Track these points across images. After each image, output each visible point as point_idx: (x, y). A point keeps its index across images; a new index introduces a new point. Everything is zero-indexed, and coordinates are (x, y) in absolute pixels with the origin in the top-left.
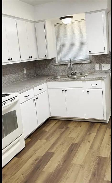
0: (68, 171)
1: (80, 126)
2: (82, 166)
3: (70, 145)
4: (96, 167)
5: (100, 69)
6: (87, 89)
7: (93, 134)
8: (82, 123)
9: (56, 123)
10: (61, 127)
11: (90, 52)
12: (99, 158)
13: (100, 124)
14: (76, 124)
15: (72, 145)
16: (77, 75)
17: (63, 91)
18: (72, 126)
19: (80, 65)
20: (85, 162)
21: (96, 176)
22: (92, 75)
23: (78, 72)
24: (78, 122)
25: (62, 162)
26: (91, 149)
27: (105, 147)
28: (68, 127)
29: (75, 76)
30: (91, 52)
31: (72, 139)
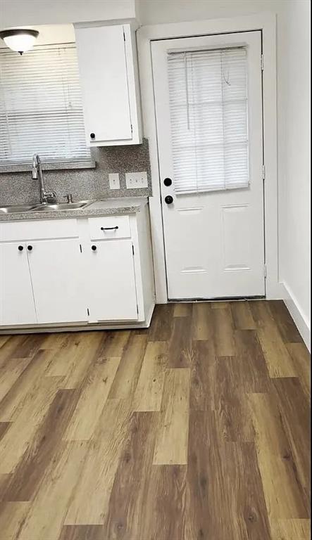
0: (54, 461)
1: (77, 344)
2: (93, 444)
3: (53, 397)
4: (129, 438)
5: (121, 186)
6: (92, 241)
7: (114, 361)
8: (81, 337)
9: (6, 343)
10: (20, 353)
11: (93, 136)
12: (134, 417)
13: (129, 332)
14: (63, 340)
15: (60, 394)
16: (60, 203)
17: (21, 248)
18: (52, 348)
19: (67, 176)
20: (100, 432)
21: (132, 460)
22: (102, 202)
23: (60, 195)
24: (68, 335)
25: (36, 442)
26: (113, 398)
27: (147, 388)
28: (42, 351)
29: (54, 207)
30: (97, 138)
31: (57, 380)
